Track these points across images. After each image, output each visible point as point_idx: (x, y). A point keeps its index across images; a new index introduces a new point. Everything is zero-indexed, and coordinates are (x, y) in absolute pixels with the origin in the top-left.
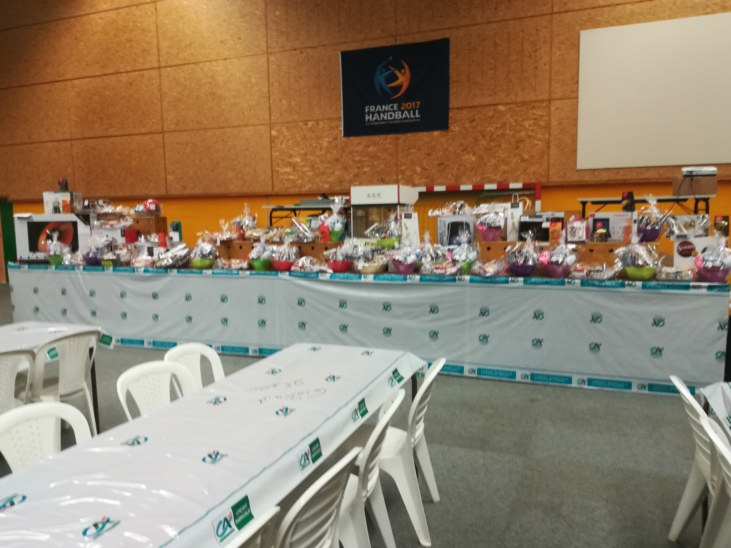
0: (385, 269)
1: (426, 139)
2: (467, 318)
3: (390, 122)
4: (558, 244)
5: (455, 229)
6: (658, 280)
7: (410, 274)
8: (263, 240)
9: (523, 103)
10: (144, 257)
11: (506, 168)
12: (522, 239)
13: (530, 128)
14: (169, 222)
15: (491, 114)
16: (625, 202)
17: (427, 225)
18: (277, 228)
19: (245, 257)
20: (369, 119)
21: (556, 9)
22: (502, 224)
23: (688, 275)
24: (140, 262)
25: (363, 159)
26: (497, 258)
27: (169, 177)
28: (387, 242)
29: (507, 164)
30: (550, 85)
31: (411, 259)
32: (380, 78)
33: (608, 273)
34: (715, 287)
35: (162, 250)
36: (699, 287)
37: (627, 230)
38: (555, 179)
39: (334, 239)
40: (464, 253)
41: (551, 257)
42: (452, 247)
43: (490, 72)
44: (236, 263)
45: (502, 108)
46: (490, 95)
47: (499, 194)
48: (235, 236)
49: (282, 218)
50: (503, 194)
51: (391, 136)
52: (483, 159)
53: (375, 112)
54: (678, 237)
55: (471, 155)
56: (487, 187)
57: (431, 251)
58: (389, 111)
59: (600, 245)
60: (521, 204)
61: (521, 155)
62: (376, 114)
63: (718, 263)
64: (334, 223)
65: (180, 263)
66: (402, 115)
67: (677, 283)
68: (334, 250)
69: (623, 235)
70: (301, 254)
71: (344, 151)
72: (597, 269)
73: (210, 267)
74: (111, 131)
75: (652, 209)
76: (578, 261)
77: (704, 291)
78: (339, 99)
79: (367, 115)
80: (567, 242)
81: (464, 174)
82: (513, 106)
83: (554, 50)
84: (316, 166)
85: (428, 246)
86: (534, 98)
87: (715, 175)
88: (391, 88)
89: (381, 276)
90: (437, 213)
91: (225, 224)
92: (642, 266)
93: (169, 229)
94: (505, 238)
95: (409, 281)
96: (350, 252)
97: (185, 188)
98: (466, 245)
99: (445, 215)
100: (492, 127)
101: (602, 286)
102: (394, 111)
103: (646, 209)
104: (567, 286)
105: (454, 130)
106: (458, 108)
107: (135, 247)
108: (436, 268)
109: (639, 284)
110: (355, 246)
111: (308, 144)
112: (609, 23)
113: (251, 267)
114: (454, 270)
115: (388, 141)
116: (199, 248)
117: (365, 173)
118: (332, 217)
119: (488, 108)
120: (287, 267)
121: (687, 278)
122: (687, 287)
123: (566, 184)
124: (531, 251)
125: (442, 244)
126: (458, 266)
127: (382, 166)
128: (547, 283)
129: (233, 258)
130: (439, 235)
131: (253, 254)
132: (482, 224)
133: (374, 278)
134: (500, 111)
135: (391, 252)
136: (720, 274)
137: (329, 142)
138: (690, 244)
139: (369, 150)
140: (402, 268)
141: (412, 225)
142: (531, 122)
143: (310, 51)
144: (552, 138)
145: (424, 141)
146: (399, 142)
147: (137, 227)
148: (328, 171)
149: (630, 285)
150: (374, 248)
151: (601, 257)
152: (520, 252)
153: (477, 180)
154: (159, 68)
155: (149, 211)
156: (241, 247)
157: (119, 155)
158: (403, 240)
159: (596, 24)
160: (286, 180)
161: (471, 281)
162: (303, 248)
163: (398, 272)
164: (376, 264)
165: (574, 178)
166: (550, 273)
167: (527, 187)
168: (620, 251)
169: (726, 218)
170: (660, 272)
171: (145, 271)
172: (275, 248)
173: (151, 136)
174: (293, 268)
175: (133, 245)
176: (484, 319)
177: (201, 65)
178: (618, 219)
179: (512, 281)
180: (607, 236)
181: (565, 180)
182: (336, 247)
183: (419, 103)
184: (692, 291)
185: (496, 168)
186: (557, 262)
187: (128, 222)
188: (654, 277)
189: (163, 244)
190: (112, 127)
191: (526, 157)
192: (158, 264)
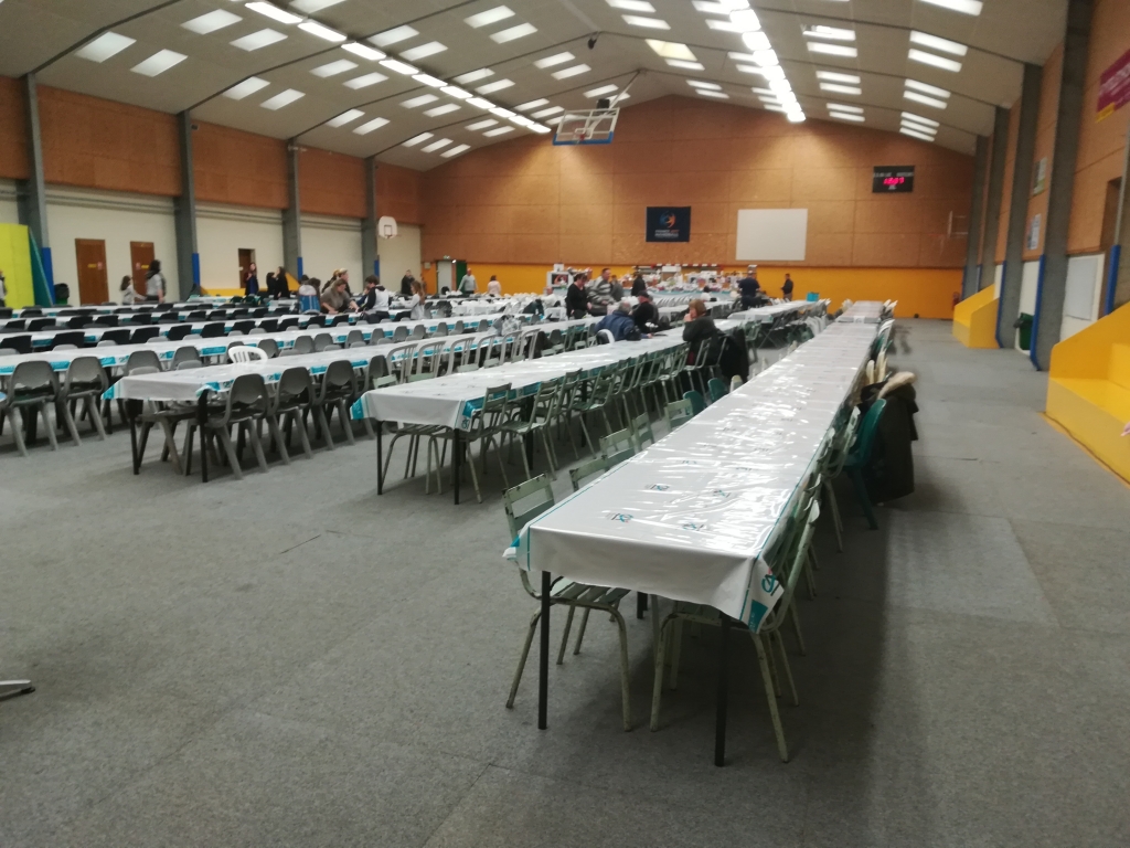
1: (680, 245)
3: (666, 237)
9: (718, 234)
13: (720, 244)
21: (730, 201)
29: (711, 257)
30: (728, 228)
32: (663, 219)
38: (729, 262)
43: (706, 221)
45: (710, 235)
46: (705, 230)
52: (702, 255)
53: (660, 233)
55: (698, 252)
56: (703, 265)
61: (717, 253)
66: (671, 235)
71: (645, 248)
78: (645, 227)
79: (656, 234)
81: (695, 260)
82: (714, 235)
83: (730, 214)
86: (722, 232)
88: (667, 224)
100: (706, 242)
105: (691, 242)
106: (693, 234)
111: (629, 244)
115: (665, 245)
119: (705, 235)
137: (639, 244)
139: (656, 248)
142: (720, 241)
143: (632, 205)
144: (727, 247)
146: (669, 245)
148: (638, 255)
153: (700, 262)
159: (743, 208)
160: (619, 258)
165: (736, 264)
167: (718, 266)
183: (678, 230)
185: (707, 258)
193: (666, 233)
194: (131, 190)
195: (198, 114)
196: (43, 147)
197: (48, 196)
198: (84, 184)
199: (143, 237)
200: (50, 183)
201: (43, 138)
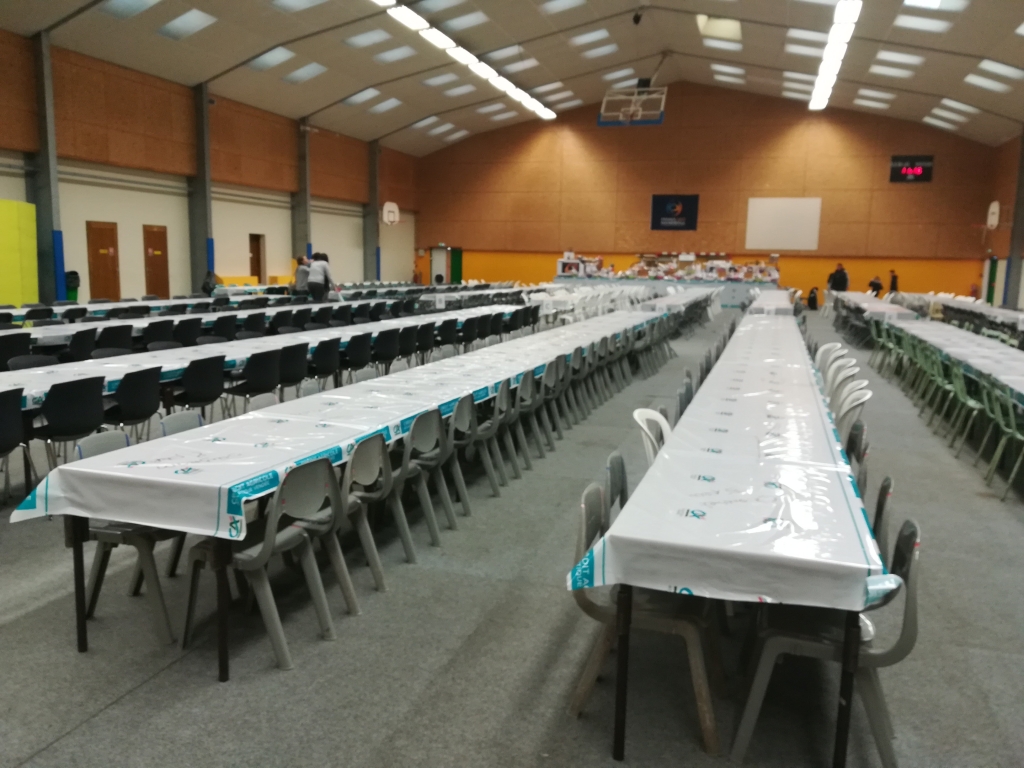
1: (687, 233)
3: (672, 225)
9: (727, 222)
13: (729, 232)
22: (725, 267)
25: (658, 240)
26: (724, 276)
28: (692, 272)
29: (719, 245)
30: (737, 217)
31: (700, 276)
33: (751, 280)
37: (756, 270)
38: (738, 251)
42: (711, 273)
43: (715, 209)
46: (714, 218)
47: (718, 257)
51: (672, 231)
55: (705, 241)
60: (729, 262)
61: (724, 242)
62: (666, 222)
66: (677, 223)
71: (650, 236)
78: (650, 214)
79: (662, 222)
82: (723, 223)
83: (739, 204)
84: (637, 241)
86: (731, 221)
88: (673, 212)
90: (705, 263)
94: (725, 271)
98: (715, 273)
100: (714, 230)
101: (749, 283)
103: (761, 264)
104: (741, 283)
105: (698, 230)
106: (701, 222)
111: (634, 232)
113: (649, 278)
115: (670, 233)
119: (713, 223)
120: (662, 278)
125: (708, 272)
126: (713, 278)
128: (736, 283)
131: (649, 275)
132: (719, 267)
134: (718, 225)
135: (693, 275)
137: (644, 232)
139: (661, 236)
140: (697, 279)
141: (698, 267)
143: (638, 193)
144: (736, 236)
146: (675, 234)
148: (642, 244)
150: (688, 273)
159: (754, 195)
160: (621, 247)
165: (744, 252)
177: (583, 193)
181: (741, 253)
183: (685, 218)
186: (739, 277)
191: (727, 243)
193: (672, 222)
194: (143, 169)
195: (215, 88)
196: (57, 117)
197: (60, 172)
198: (97, 160)
199: (156, 221)
200: (63, 158)
201: (56, 106)
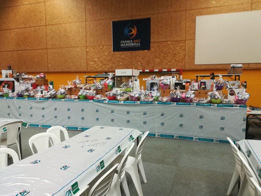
0: (128, 99)
1: (142, 53)
2: (156, 117)
3: (130, 47)
4: (188, 91)
5: (152, 85)
6: (222, 104)
7: (136, 101)
8: (83, 88)
9: (176, 41)
10: (39, 94)
11: (170, 64)
12: (176, 89)
13: (179, 50)
14: (49, 81)
15: (165, 44)
16: (211, 76)
17: (142, 84)
18: (89, 84)
19: (77, 95)
20: (122, 46)
21: (188, 9)
22: (169, 83)
23: (232, 102)
24: (38, 96)
25: (120, 60)
26: (167, 95)
27: (49, 65)
28: (128, 89)
29: (170, 62)
30: (186, 35)
31: (137, 96)
32: (126, 31)
33: (206, 101)
34: (242, 106)
35: (46, 92)
36: (237, 106)
37: (212, 86)
38: (187, 68)
39: (109, 88)
40: (155, 93)
41: (186, 95)
42: (151, 91)
43: (165, 30)
44: (73, 97)
45: (169, 43)
46: (165, 38)
47: (168, 73)
48: (73, 87)
49: (91, 80)
50: (169, 73)
51: (130, 52)
52: (162, 60)
53: (124, 43)
54: (229, 88)
55: (158, 59)
56: (164, 70)
57: (144, 92)
58: (129, 43)
59: (203, 91)
60: (175, 76)
61: (175, 59)
62: (125, 44)
63: (243, 98)
64: (109, 82)
65: (53, 97)
66: (134, 44)
67: (229, 105)
68: (109, 92)
69: (210, 88)
70: (97, 94)
71: (113, 57)
72: (202, 99)
73: (64, 98)
74: (28, 48)
75: (221, 79)
76: (195, 97)
77: (238, 107)
78: (111, 38)
79: (121, 44)
80: (191, 90)
81: (156, 66)
82: (173, 42)
83: (187, 23)
84: (103, 62)
85: (143, 91)
86: (180, 39)
87: (242, 67)
88: (130, 35)
89: (126, 102)
90: (146, 79)
91: (69, 82)
92: (217, 99)
93: (49, 84)
94: (170, 89)
95: (136, 103)
96: (115, 93)
97: (55, 69)
98: (156, 91)
99: (149, 80)
100: (166, 49)
101: (203, 106)
102: (131, 43)
103: (218, 79)
104: (191, 106)
105: (152, 50)
106: (154, 42)
107: (36, 90)
108: (146, 99)
109: (216, 105)
110: (117, 91)
111: (100, 54)
112: (206, 14)
113: (79, 98)
114: (152, 99)
115: (129, 53)
116: (60, 91)
117: (120, 65)
118: (108, 80)
119: (164, 42)
120: (92, 98)
121: (232, 103)
122: (232, 106)
123: (191, 70)
124: (179, 93)
125: (148, 90)
126: (154, 98)
127: (127, 62)
128: (184, 104)
129: (72, 95)
130: (147, 87)
131: (80, 93)
132: (162, 83)
133: (124, 103)
134: (168, 44)
135: (130, 93)
136: (244, 102)
137: (108, 53)
138: (234, 91)
139: (122, 56)
140: (134, 99)
141: (137, 83)
142: (179, 48)
143: (101, 21)
144: (186, 53)
145: (141, 54)
146: (133, 54)
147: (37, 83)
148: (107, 64)
149: (213, 105)
150: (123, 91)
151: (203, 95)
152: (175, 93)
153: (160, 68)
154: (46, 25)
155: (41, 77)
156: (75, 91)
157: (30, 56)
158: (134, 89)
159: (201, 14)
160: (92, 67)
161: (158, 103)
162: (98, 91)
163: (132, 100)
164: (124, 97)
165: (194, 68)
166: (185, 101)
167: (177, 71)
168: (210, 93)
169: (245, 82)
170: (223, 101)
171: (40, 99)
172: (88, 91)
173: (42, 50)
174: (94, 99)
175: (35, 89)
176: (162, 117)
177: (61, 25)
178: (209, 82)
179: (172, 104)
180: (205, 88)
181: (191, 68)
182: (110, 91)
183: (140, 40)
184: (234, 108)
185: (167, 64)
186: (188, 97)
187: (34, 81)
188: (221, 103)
189: (47, 90)
190: (28, 46)
191: (177, 60)
192: (45, 97)
